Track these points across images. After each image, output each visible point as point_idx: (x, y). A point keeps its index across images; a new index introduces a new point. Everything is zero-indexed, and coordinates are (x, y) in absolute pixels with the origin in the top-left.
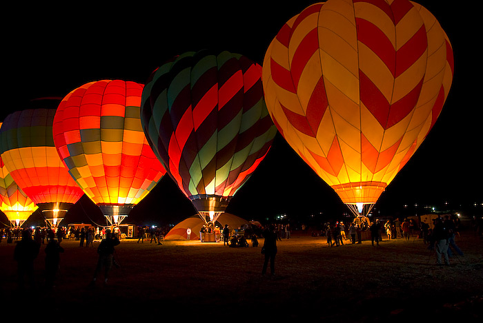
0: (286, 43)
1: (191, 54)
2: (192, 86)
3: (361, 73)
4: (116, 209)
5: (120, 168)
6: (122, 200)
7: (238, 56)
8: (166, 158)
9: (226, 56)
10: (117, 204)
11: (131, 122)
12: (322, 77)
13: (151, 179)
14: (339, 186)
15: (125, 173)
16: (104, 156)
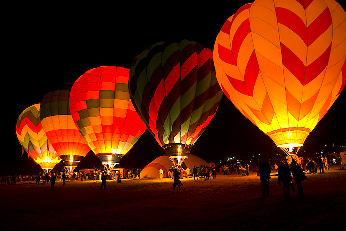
0: (228, 32)
1: (161, 43)
2: (163, 64)
3: (281, 44)
4: (110, 157)
5: (112, 128)
6: (114, 151)
7: (194, 43)
8: (147, 118)
9: (185, 43)
10: (111, 154)
11: (119, 94)
12: (254, 51)
13: (134, 135)
14: (273, 132)
15: (117, 131)
16: (102, 118)
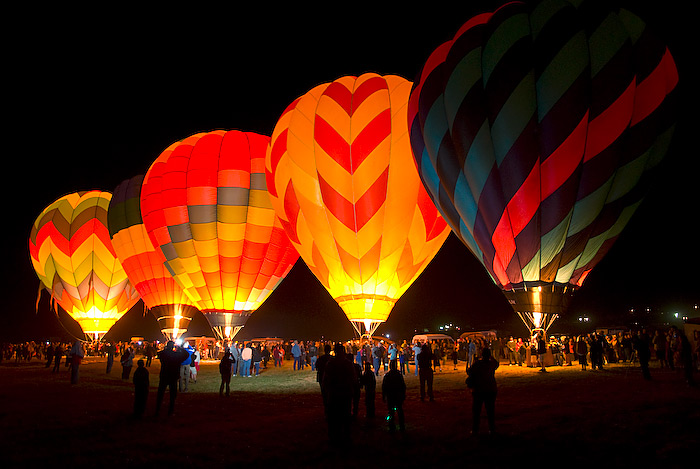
5: (241, 260)
6: (240, 305)
10: (232, 311)
11: (258, 195)
15: (248, 266)
16: (220, 243)
